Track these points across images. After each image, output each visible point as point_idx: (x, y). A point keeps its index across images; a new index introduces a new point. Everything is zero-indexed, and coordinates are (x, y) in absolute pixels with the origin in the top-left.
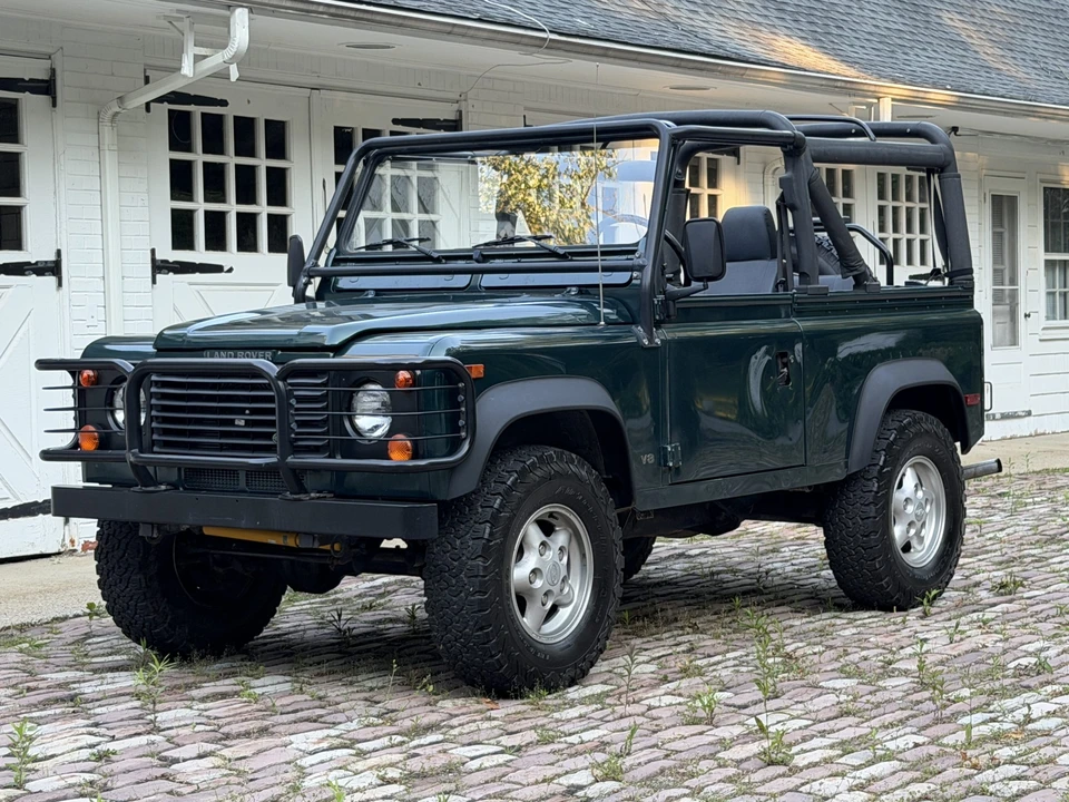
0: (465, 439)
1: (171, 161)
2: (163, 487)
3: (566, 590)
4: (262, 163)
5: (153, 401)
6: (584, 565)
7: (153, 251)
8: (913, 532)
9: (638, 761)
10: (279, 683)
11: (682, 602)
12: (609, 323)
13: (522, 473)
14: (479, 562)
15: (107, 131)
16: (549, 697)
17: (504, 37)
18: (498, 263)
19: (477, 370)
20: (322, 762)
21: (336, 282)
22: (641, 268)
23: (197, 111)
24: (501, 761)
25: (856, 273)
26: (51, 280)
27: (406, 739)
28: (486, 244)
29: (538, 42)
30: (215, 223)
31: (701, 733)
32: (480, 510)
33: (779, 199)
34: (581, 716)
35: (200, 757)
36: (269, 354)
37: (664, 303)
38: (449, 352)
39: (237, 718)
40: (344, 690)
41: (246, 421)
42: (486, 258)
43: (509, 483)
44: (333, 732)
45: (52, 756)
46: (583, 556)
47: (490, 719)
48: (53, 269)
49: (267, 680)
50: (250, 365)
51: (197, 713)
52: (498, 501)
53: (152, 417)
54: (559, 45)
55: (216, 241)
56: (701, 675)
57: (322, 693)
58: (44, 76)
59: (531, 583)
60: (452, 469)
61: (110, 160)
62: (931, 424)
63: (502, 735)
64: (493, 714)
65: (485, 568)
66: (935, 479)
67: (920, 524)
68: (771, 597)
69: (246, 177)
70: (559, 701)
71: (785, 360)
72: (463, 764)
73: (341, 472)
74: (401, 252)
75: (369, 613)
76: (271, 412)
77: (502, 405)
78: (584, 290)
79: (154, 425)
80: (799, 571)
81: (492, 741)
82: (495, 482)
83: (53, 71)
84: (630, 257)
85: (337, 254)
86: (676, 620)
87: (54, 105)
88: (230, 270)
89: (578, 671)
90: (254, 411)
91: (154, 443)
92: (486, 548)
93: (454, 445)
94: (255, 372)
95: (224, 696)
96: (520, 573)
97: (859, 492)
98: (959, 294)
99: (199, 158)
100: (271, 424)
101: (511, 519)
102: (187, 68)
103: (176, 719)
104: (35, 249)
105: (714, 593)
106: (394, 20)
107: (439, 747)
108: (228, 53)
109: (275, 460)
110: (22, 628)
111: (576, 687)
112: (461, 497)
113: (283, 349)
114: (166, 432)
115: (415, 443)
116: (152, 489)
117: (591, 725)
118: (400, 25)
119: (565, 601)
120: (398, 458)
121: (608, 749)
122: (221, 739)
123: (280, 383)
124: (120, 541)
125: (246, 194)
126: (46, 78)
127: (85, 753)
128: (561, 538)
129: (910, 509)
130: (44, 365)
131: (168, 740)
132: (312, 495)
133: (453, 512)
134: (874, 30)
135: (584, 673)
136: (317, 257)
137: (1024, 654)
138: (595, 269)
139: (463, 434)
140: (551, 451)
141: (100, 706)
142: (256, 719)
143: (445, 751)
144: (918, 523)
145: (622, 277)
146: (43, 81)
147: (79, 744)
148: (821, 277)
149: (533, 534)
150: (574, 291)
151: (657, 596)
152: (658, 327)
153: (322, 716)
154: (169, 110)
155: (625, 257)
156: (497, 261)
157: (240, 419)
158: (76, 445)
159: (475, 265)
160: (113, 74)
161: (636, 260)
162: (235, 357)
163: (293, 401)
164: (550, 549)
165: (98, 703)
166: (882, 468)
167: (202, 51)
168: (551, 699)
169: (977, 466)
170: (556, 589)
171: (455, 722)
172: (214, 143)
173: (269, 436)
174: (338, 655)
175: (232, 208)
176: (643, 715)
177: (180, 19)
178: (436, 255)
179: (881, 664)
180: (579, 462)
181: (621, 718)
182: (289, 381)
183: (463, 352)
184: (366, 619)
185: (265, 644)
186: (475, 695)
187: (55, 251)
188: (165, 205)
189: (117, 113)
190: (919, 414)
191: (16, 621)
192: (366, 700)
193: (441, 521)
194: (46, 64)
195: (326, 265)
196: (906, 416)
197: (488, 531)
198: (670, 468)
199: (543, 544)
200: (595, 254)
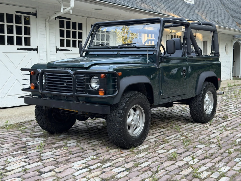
0: (117, 90)
1: (60, 30)
2: (48, 98)
3: (139, 124)
4: (77, 31)
5: (46, 79)
6: (143, 118)
7: (56, 47)
8: (207, 107)
9: (160, 176)
10: (73, 143)
11: (158, 120)
12: (149, 63)
13: (130, 98)
14: (120, 119)
15: (47, 23)
16: (135, 149)
17: (123, 8)
18: (124, 49)
19: (120, 74)
20: (80, 174)
21: (89, 53)
22: (156, 51)
23: (65, 20)
24: (125, 174)
25: (198, 53)
26: (36, 52)
27: (101, 165)
28: (121, 45)
29: (129, 9)
30: (68, 42)
31: (173, 164)
32: (120, 107)
33: (184, 37)
34: (143, 157)
35: (50, 171)
36: (72, 69)
37: (161, 59)
38: (114, 69)
39: (61, 156)
40: (87, 146)
41: (67, 84)
42: (121, 48)
43: (127, 100)
44: (84, 162)
45: (13, 170)
46: (143, 116)
47: (122, 157)
48: (36, 49)
49: (71, 141)
50: (67, 71)
51: (52, 153)
52: (124, 105)
53: (46, 82)
54: (133, 10)
55: (68, 45)
56: (168, 142)
57: (83, 147)
58: (34, 12)
59: (131, 123)
60: (114, 97)
61: (48, 29)
62: (212, 84)
63: (125, 164)
64: (122, 155)
65: (121, 120)
66: (212, 96)
67: (209, 105)
68: (176, 118)
69: (74, 33)
70: (137, 150)
71: (185, 71)
72: (116, 175)
73: (88, 97)
74: (103, 47)
75: (95, 121)
76: (71, 82)
77: (126, 82)
78: (143, 55)
79: (46, 84)
80: (179, 111)
81: (123, 166)
82: (124, 100)
83: (37, 11)
84: (153, 48)
85: (89, 47)
86: (158, 125)
87: (37, 18)
88: (71, 51)
89: (141, 142)
90: (68, 82)
91: (46, 88)
92: (121, 116)
93: (114, 92)
94: (68, 73)
95: (60, 147)
96: (129, 120)
97: (198, 99)
98: (217, 58)
99: (65, 29)
100: (71, 85)
101: (127, 109)
102: (62, 11)
103: (47, 156)
104: (33, 46)
105: (164, 117)
106: (102, 3)
107: (110, 168)
108: (70, 8)
109: (72, 94)
110: (24, 123)
111: (141, 146)
112: (116, 104)
113: (75, 68)
114: (49, 86)
115: (105, 91)
116: (45, 98)
117: (146, 160)
118: (103, 4)
119: (139, 126)
120: (101, 94)
121: (152, 170)
122: (56, 164)
123: (74, 76)
124: (40, 108)
125: (74, 36)
126: (35, 12)
127: (21, 169)
128: (138, 112)
129: (207, 102)
130: (22, 70)
131: (43, 165)
132: (81, 102)
133: (114, 107)
134: (185, 12)
135: (142, 142)
136: (85, 47)
137: (238, 137)
138: (146, 51)
139: (117, 89)
140: (136, 92)
141: (31, 150)
142: (66, 156)
143: (111, 170)
144: (208, 105)
145: (152, 53)
146: (34, 13)
147: (20, 166)
148: (192, 54)
149: (132, 111)
150: (141, 56)
151: (153, 118)
152: (159, 64)
153: (82, 155)
154: (60, 20)
155: (152, 48)
156: (123, 49)
157: (65, 83)
158: (30, 88)
159: (118, 49)
160: (48, 12)
161: (154, 49)
162: (64, 69)
163: (77, 80)
164: (135, 115)
165: (30, 149)
166: (203, 94)
167: (65, 7)
168: (135, 150)
169: (219, 93)
170: (136, 124)
171: (113, 158)
172: (68, 27)
173: (71, 88)
174: (87, 133)
175: (71, 39)
176: (157, 156)
177: (61, 1)
178: (110, 47)
179: (207, 140)
180: (142, 95)
181: (153, 157)
182: (76, 75)
183: (117, 70)
184: (94, 122)
185: (72, 130)
186: (118, 148)
187: (37, 46)
188: (59, 38)
189: (49, 20)
190: (210, 83)
191: (23, 121)
192: (93, 149)
193: (111, 109)
194: (35, 10)
195: (87, 49)
196: (207, 83)
197: (122, 112)
198: (161, 95)
199: (134, 114)
200: (146, 47)
